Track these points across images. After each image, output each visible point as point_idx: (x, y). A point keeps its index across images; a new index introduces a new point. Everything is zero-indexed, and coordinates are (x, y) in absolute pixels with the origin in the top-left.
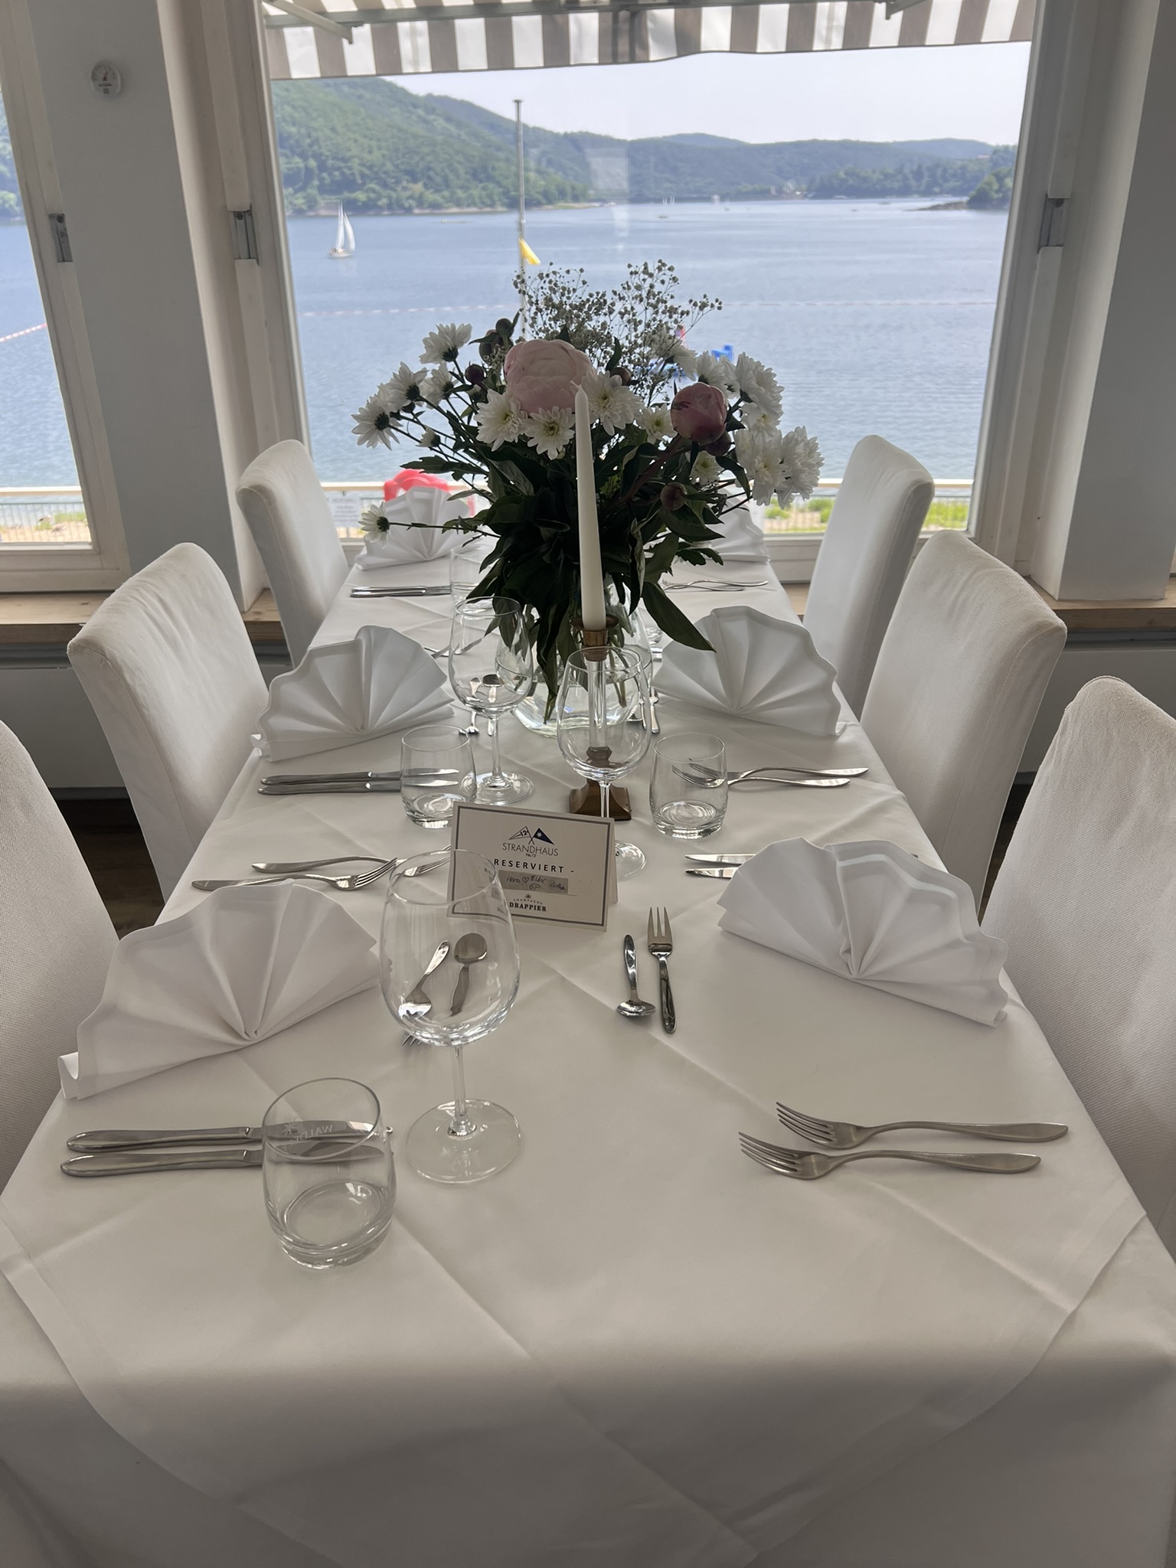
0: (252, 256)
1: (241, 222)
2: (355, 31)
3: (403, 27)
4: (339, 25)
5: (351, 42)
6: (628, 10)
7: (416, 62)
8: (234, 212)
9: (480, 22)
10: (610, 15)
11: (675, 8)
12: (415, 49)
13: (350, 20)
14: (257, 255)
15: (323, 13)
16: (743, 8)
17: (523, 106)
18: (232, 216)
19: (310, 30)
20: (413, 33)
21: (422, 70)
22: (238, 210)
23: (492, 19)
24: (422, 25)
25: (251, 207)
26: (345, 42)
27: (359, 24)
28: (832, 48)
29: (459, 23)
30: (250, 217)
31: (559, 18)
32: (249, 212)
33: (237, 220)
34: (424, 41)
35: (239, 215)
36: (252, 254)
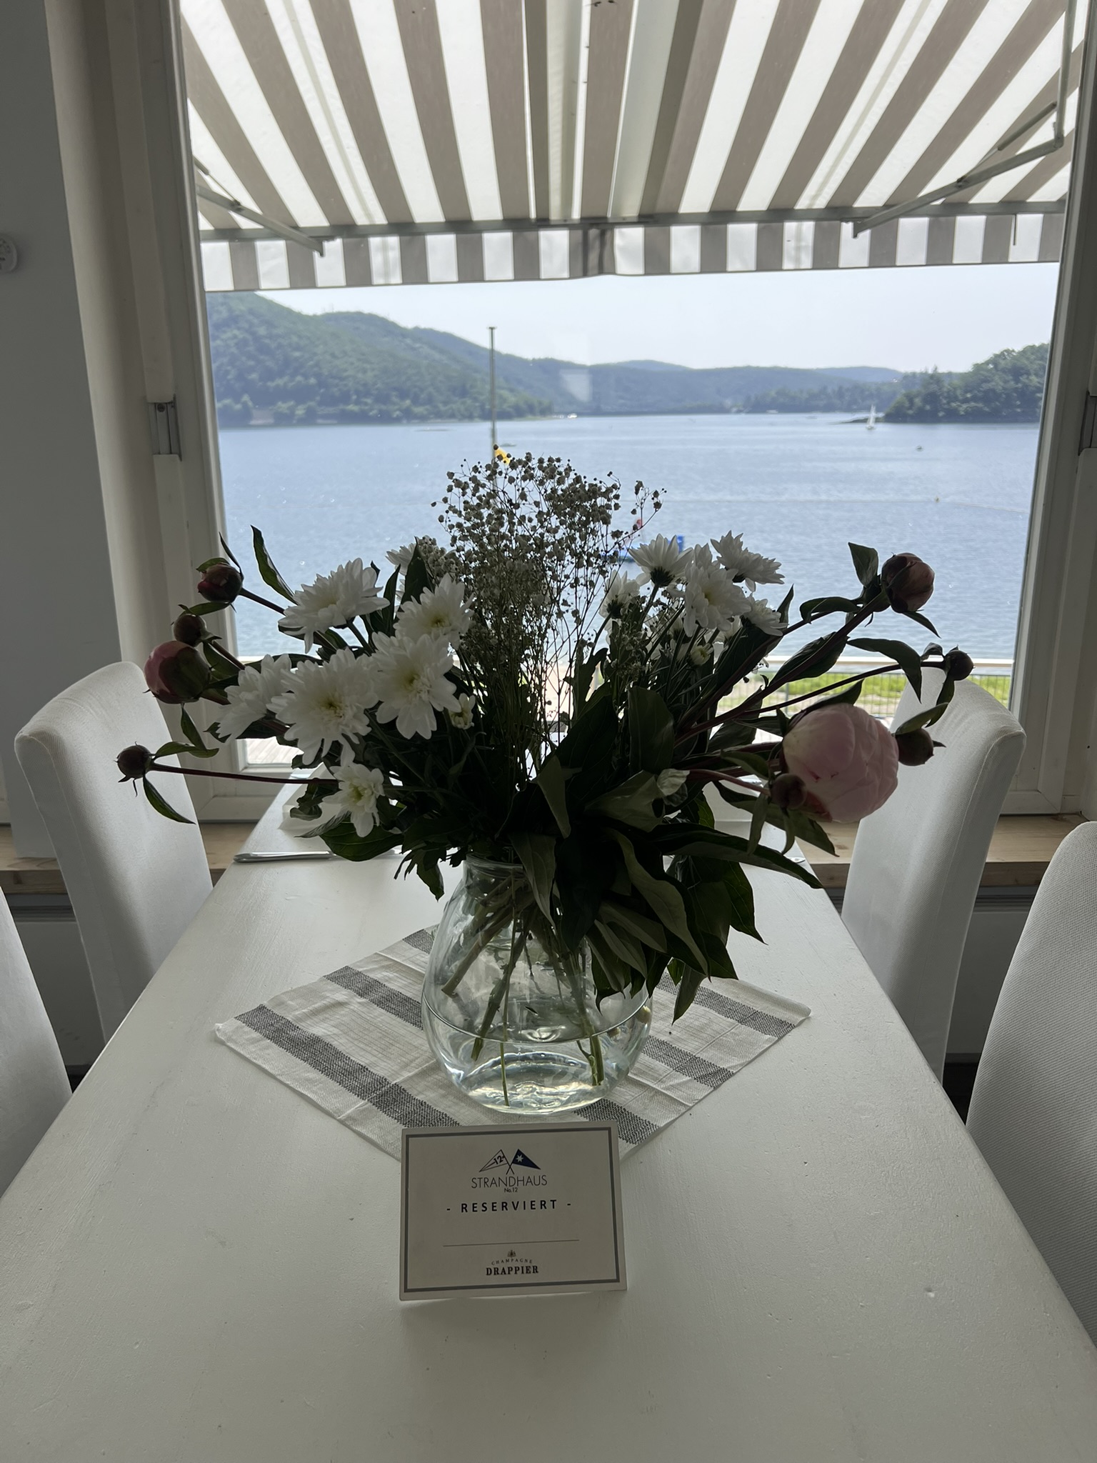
0: (173, 451)
1: (161, 415)
2: (327, 245)
3: (374, 242)
4: (310, 239)
5: (322, 254)
6: (598, 229)
7: (386, 274)
8: (155, 404)
9: (450, 238)
10: (579, 233)
11: (645, 227)
12: (386, 262)
13: (323, 235)
14: (180, 451)
15: (296, 227)
16: (712, 227)
17: (495, 332)
18: (152, 408)
19: (281, 244)
20: (385, 248)
21: (393, 282)
22: (159, 401)
23: (463, 236)
24: (394, 241)
25: (174, 398)
26: (316, 254)
27: (331, 238)
28: (802, 267)
29: (431, 239)
30: (173, 409)
31: (529, 235)
32: (173, 404)
33: (157, 411)
34: (394, 254)
35: (160, 407)
36: (175, 448)
